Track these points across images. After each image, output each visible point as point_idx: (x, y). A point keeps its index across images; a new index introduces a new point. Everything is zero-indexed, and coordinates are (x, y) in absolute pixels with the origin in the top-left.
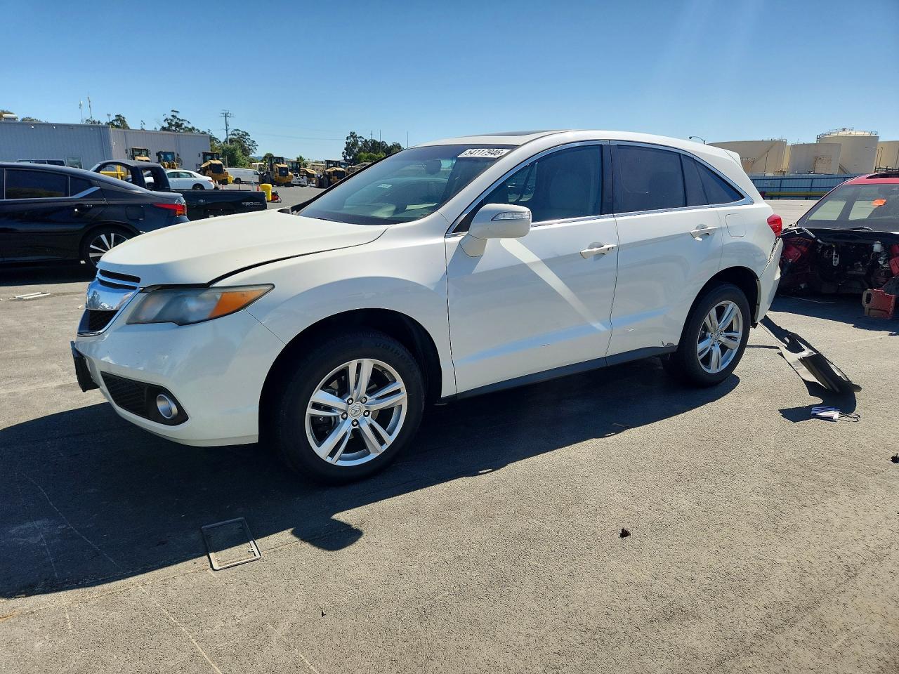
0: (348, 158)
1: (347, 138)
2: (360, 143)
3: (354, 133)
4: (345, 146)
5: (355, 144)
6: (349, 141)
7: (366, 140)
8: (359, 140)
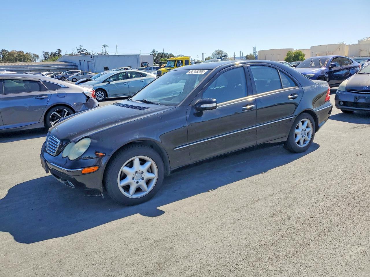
2: (157, 54)
6: (152, 53)
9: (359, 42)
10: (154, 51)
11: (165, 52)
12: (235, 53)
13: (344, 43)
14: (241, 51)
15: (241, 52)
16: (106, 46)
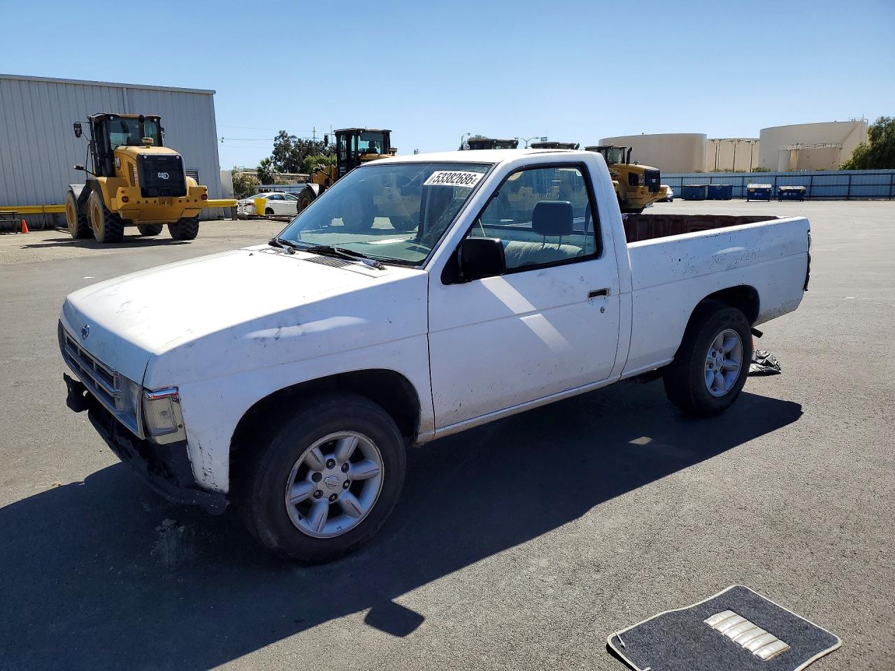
0: (279, 163)
1: (276, 139)
2: (293, 144)
3: (284, 132)
4: (273, 148)
5: (286, 147)
7: (299, 140)
8: (291, 140)
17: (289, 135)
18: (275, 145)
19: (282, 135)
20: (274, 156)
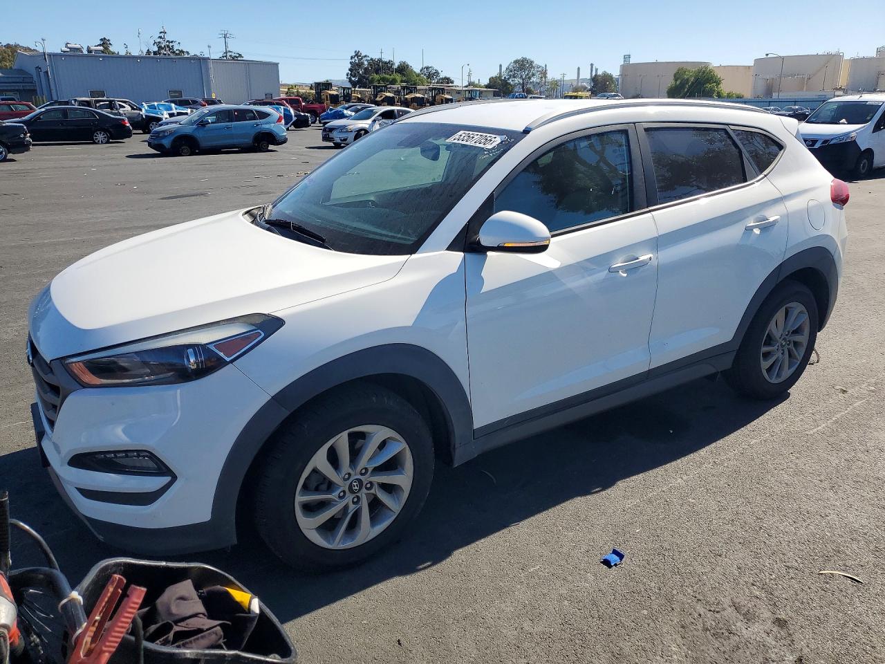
0: (353, 79)
1: (352, 58)
2: (366, 63)
3: (359, 51)
4: (349, 66)
5: (360, 65)
6: (353, 60)
7: (372, 59)
8: (364, 59)
9: (878, 51)
10: (357, 54)
11: (386, 58)
12: (579, 69)
13: (841, 54)
14: (592, 65)
15: (592, 67)
16: (228, 35)
17: (363, 55)
18: (351, 63)
19: (356, 55)
20: (350, 72)
